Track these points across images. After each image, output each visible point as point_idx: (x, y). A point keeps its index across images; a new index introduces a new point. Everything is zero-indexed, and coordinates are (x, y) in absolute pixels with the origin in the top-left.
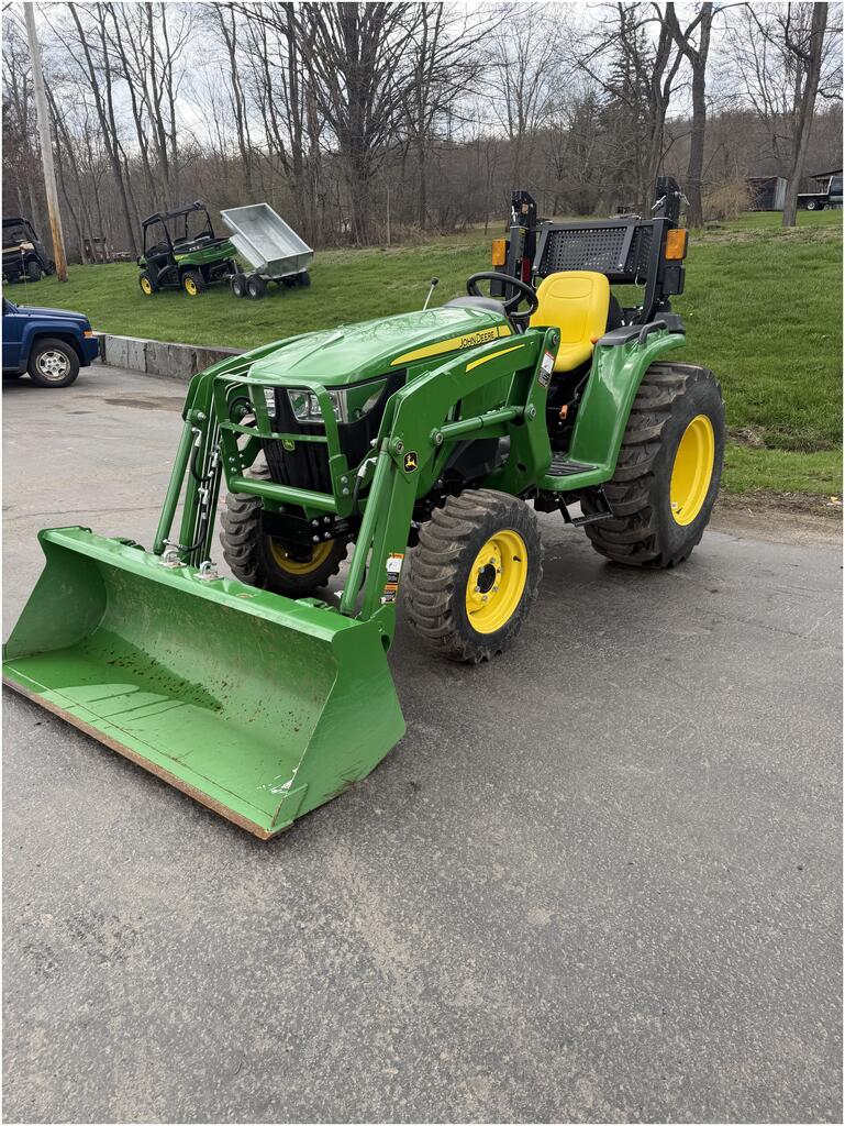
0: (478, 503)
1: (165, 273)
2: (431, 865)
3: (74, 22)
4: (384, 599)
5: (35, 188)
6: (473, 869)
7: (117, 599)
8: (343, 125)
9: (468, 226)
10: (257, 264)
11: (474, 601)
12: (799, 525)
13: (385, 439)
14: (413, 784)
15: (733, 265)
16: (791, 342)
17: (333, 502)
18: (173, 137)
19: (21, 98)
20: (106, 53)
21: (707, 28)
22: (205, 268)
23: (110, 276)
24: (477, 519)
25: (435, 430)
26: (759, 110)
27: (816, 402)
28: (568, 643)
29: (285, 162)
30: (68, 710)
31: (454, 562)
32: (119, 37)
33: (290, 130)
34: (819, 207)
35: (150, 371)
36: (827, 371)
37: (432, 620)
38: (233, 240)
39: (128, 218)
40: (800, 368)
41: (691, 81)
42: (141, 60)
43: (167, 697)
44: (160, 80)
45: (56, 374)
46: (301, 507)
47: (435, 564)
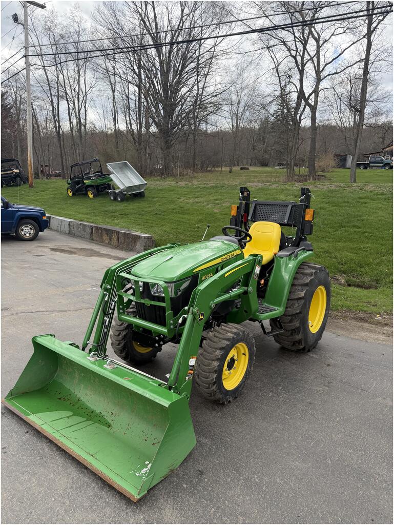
0: (228, 332)
1: (79, 188)
2: (210, 516)
3: (45, 77)
4: (187, 378)
5: (21, 142)
6: (229, 518)
7: (63, 367)
8: (161, 126)
9: (213, 169)
10: (122, 187)
11: (225, 374)
12: (363, 329)
13: (191, 308)
14: (200, 471)
15: (330, 200)
16: (356, 237)
17: (166, 331)
18: (85, 126)
19: (18, 105)
20: (58, 90)
21: (317, 96)
22: (98, 187)
23: (52, 186)
24: (228, 340)
25: (212, 302)
26: (339, 126)
27: (368, 265)
28: (266, 393)
29: (134, 139)
30: (42, 426)
31: (218, 359)
32: (65, 84)
33: (137, 126)
34: (365, 168)
35: (71, 234)
36: (372, 251)
37: (207, 385)
38: (112, 176)
39: (62, 157)
40: (360, 249)
41: (310, 116)
42: (73, 93)
43: (86, 419)
44: (81, 102)
45: (28, 235)
46: (151, 331)
47: (209, 360)
